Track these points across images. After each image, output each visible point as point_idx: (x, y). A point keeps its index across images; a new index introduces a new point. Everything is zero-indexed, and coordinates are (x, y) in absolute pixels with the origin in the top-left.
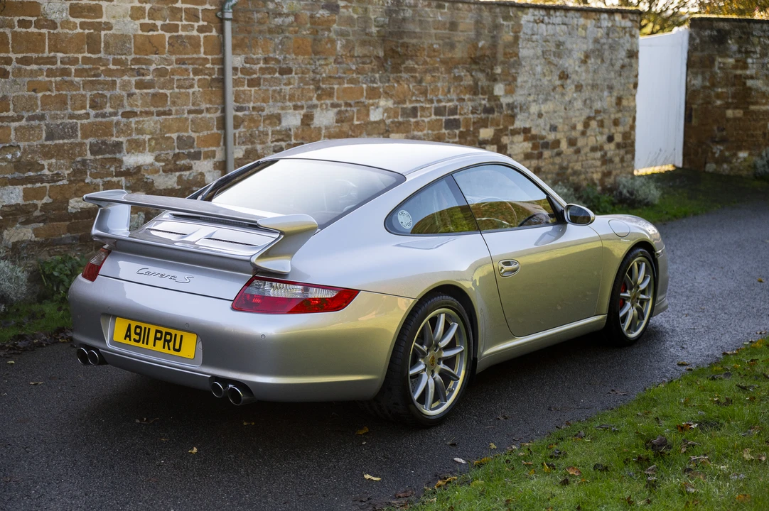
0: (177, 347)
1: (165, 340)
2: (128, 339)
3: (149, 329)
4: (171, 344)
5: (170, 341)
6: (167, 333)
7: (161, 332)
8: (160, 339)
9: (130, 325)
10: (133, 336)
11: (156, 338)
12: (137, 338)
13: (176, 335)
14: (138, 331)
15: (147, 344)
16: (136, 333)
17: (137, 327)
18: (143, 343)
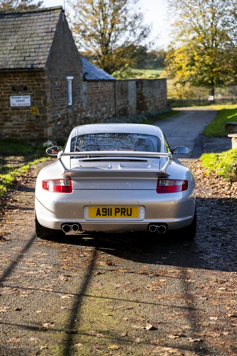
0: (129, 213)
1: (122, 212)
2: (98, 215)
3: (111, 209)
4: (126, 213)
5: (125, 212)
6: (122, 209)
7: (119, 209)
8: (119, 212)
9: (98, 209)
10: (101, 213)
11: (116, 212)
12: (104, 214)
13: (127, 209)
14: (104, 210)
15: (111, 215)
16: (103, 212)
17: (103, 209)
18: (109, 215)
